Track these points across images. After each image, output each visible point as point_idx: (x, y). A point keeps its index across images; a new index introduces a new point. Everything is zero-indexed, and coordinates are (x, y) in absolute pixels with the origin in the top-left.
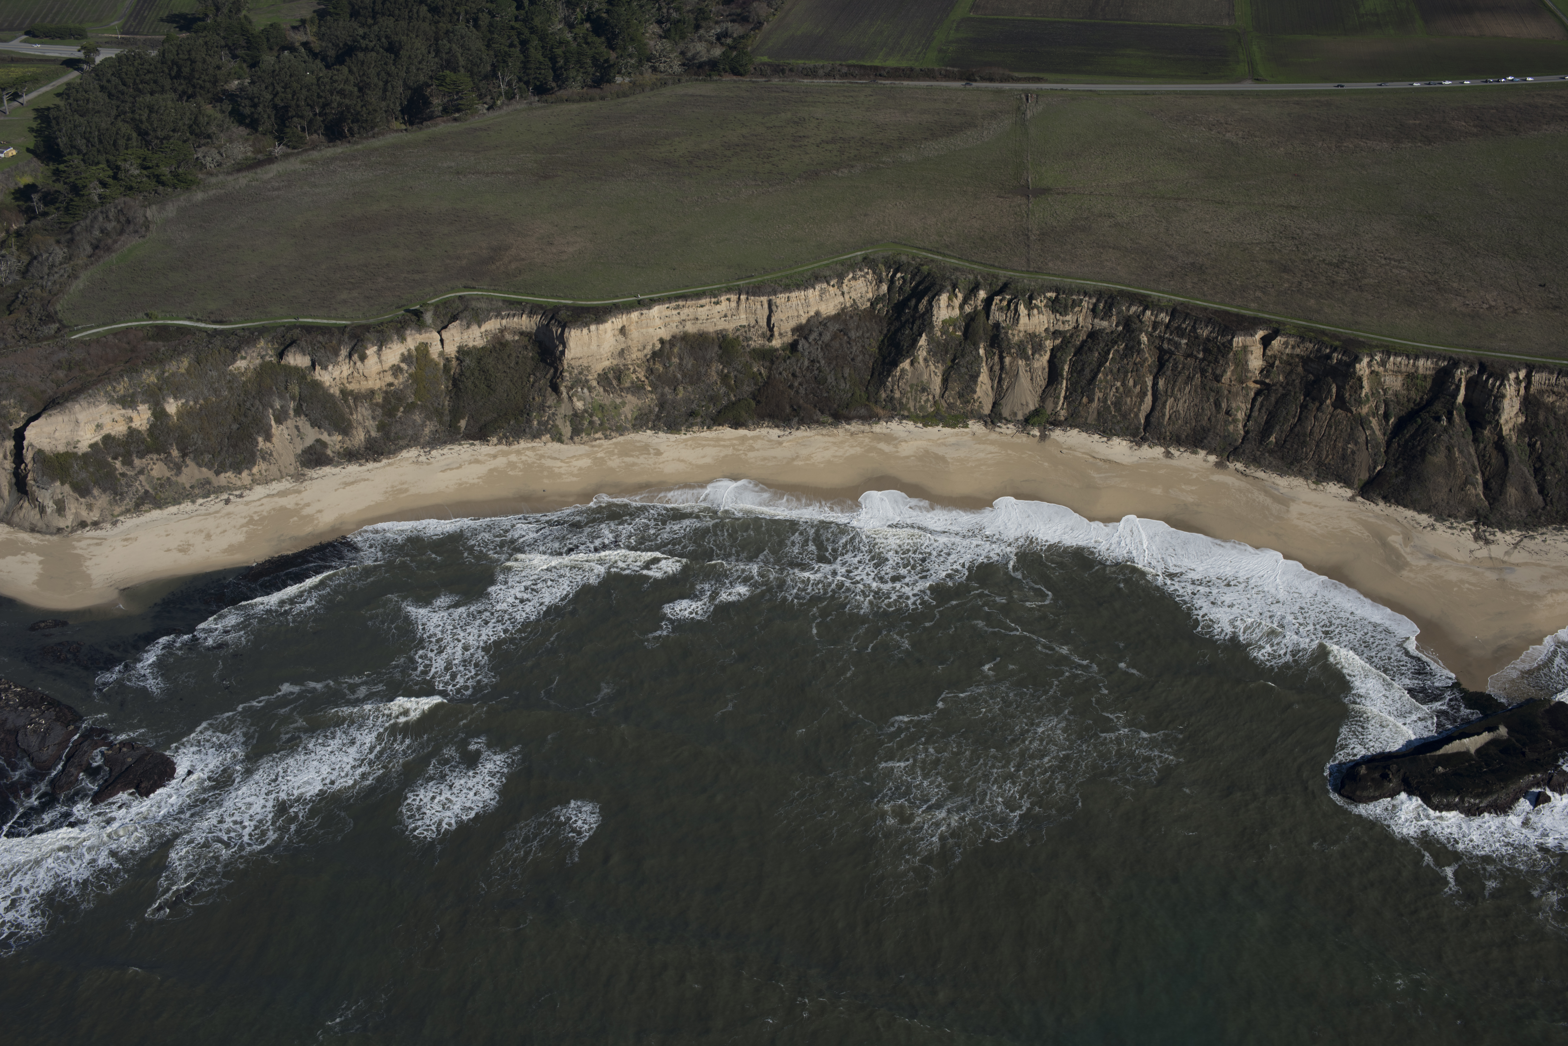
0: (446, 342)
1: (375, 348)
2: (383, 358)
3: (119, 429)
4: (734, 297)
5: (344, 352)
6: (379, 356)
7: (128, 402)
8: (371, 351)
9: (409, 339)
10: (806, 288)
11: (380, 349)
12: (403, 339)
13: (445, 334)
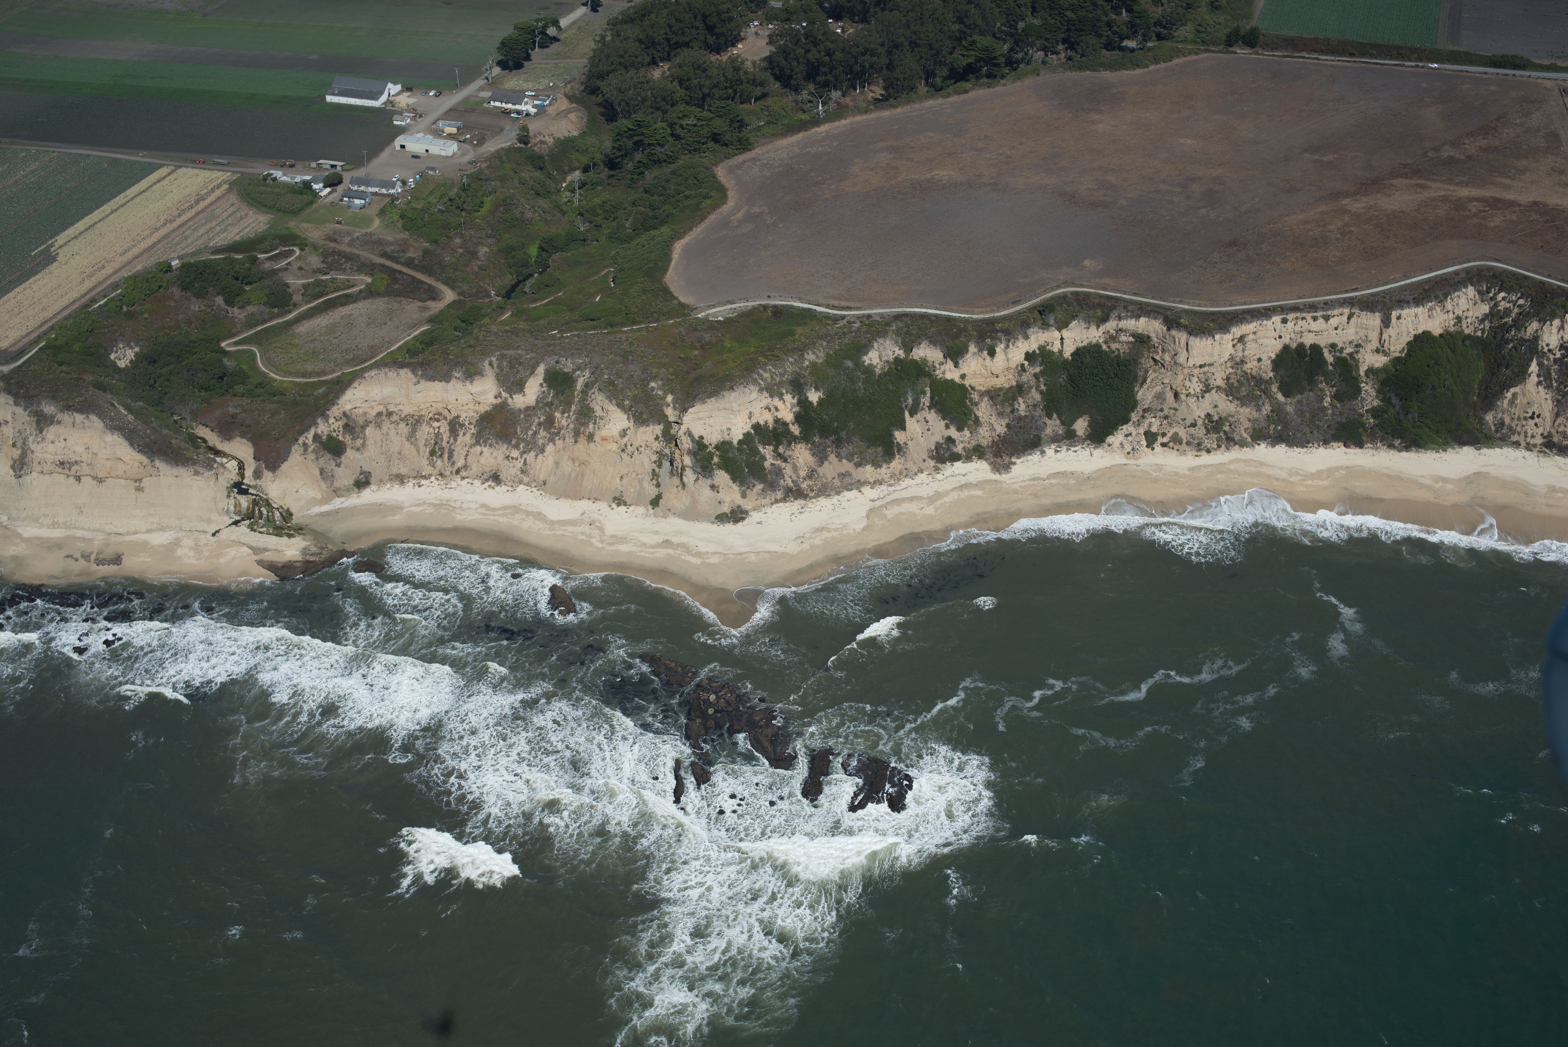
0: (1066, 341)
1: (1002, 346)
2: (1010, 356)
3: (766, 418)
4: (1347, 311)
5: (972, 348)
6: (1006, 354)
7: (773, 390)
8: (1000, 349)
9: (1033, 338)
10: (1417, 305)
11: (1007, 346)
12: (1026, 337)
13: (1065, 333)
